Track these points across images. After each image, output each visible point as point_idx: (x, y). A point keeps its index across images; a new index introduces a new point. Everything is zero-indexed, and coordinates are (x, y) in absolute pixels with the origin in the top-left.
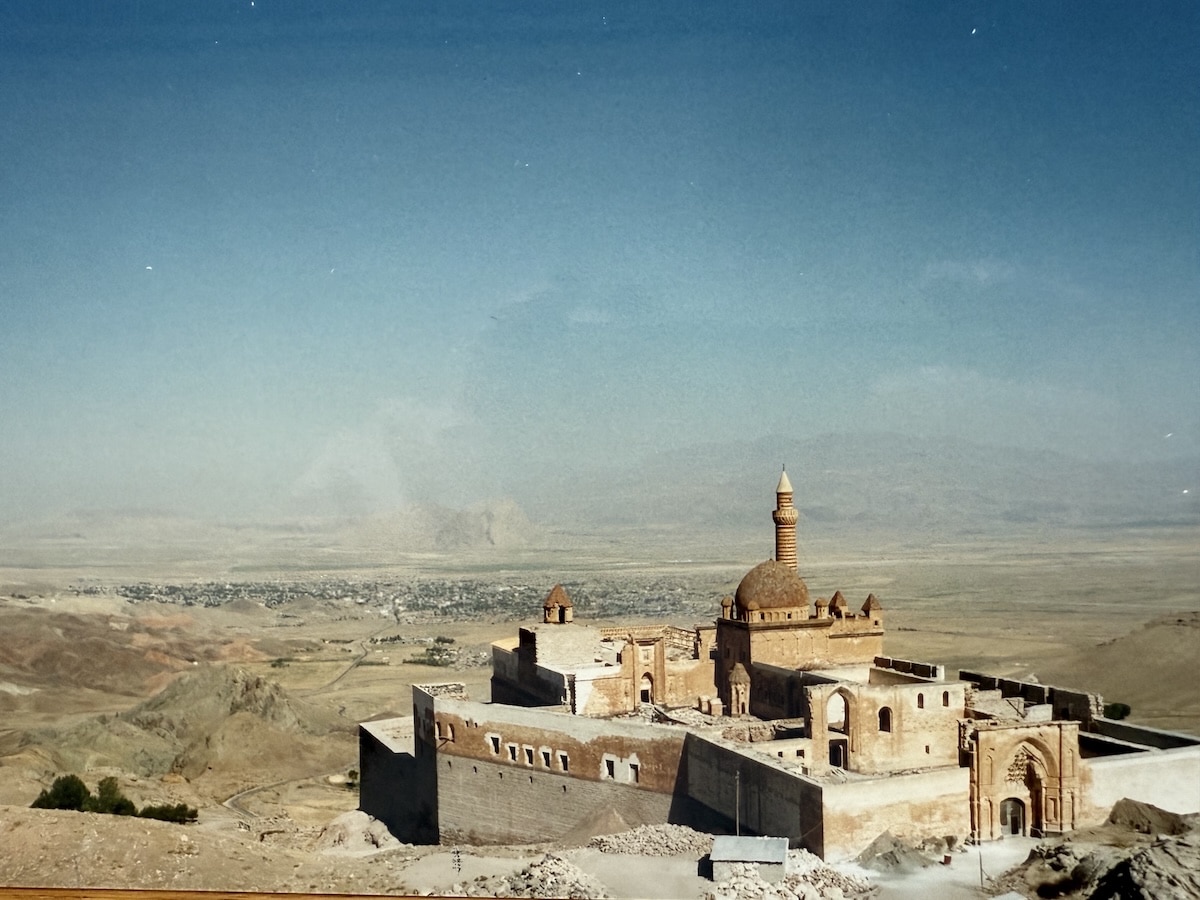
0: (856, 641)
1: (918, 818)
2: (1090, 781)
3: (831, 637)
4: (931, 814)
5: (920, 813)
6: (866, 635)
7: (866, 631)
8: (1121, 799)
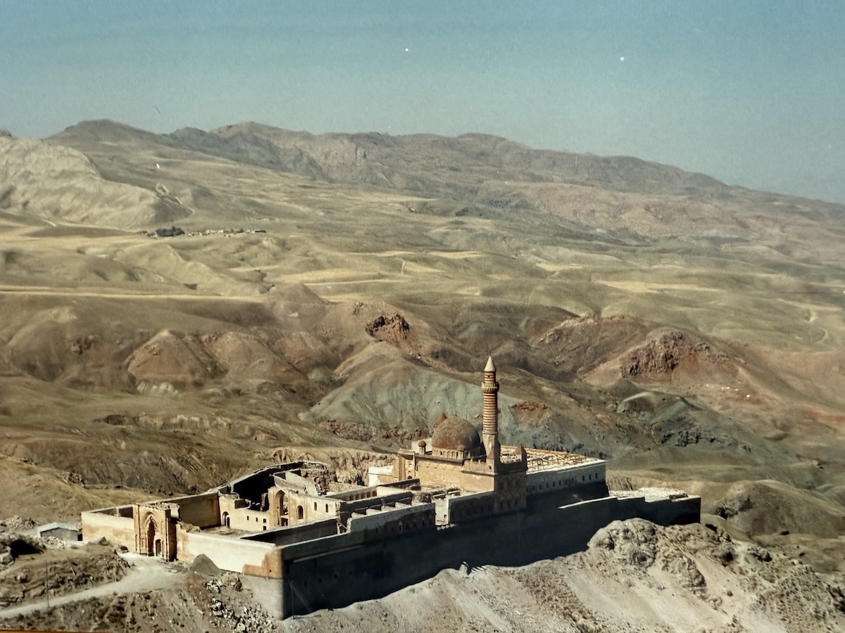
0: (478, 477)
1: (116, 535)
2: (188, 541)
3: (463, 472)
4: (121, 535)
5: (117, 533)
6: (483, 475)
7: (484, 472)
8: (202, 553)
